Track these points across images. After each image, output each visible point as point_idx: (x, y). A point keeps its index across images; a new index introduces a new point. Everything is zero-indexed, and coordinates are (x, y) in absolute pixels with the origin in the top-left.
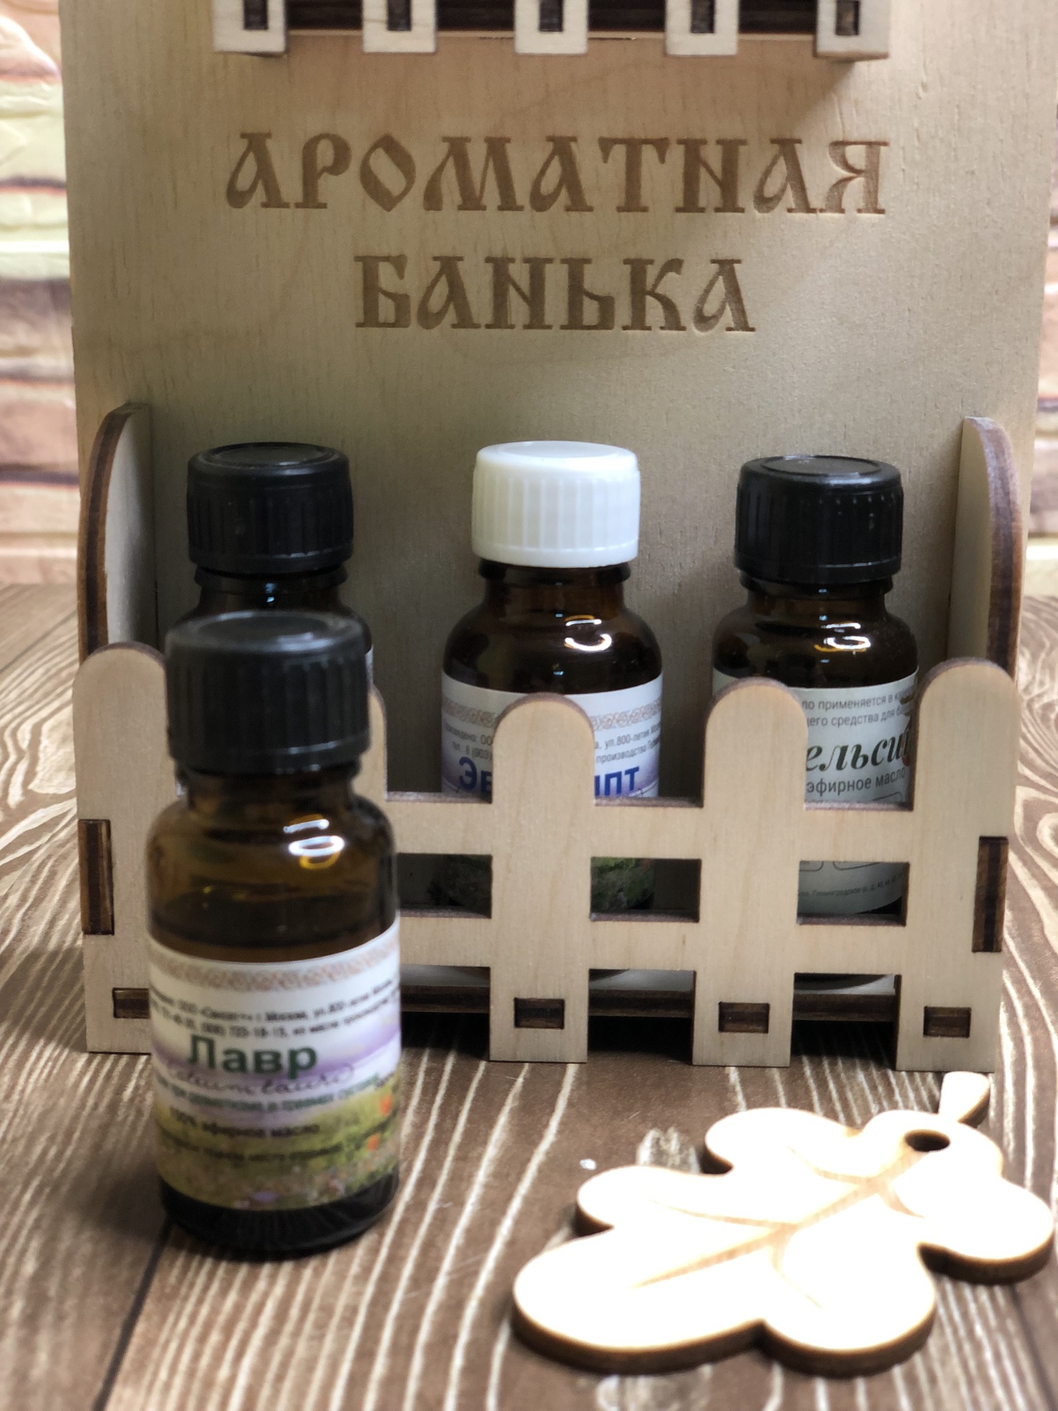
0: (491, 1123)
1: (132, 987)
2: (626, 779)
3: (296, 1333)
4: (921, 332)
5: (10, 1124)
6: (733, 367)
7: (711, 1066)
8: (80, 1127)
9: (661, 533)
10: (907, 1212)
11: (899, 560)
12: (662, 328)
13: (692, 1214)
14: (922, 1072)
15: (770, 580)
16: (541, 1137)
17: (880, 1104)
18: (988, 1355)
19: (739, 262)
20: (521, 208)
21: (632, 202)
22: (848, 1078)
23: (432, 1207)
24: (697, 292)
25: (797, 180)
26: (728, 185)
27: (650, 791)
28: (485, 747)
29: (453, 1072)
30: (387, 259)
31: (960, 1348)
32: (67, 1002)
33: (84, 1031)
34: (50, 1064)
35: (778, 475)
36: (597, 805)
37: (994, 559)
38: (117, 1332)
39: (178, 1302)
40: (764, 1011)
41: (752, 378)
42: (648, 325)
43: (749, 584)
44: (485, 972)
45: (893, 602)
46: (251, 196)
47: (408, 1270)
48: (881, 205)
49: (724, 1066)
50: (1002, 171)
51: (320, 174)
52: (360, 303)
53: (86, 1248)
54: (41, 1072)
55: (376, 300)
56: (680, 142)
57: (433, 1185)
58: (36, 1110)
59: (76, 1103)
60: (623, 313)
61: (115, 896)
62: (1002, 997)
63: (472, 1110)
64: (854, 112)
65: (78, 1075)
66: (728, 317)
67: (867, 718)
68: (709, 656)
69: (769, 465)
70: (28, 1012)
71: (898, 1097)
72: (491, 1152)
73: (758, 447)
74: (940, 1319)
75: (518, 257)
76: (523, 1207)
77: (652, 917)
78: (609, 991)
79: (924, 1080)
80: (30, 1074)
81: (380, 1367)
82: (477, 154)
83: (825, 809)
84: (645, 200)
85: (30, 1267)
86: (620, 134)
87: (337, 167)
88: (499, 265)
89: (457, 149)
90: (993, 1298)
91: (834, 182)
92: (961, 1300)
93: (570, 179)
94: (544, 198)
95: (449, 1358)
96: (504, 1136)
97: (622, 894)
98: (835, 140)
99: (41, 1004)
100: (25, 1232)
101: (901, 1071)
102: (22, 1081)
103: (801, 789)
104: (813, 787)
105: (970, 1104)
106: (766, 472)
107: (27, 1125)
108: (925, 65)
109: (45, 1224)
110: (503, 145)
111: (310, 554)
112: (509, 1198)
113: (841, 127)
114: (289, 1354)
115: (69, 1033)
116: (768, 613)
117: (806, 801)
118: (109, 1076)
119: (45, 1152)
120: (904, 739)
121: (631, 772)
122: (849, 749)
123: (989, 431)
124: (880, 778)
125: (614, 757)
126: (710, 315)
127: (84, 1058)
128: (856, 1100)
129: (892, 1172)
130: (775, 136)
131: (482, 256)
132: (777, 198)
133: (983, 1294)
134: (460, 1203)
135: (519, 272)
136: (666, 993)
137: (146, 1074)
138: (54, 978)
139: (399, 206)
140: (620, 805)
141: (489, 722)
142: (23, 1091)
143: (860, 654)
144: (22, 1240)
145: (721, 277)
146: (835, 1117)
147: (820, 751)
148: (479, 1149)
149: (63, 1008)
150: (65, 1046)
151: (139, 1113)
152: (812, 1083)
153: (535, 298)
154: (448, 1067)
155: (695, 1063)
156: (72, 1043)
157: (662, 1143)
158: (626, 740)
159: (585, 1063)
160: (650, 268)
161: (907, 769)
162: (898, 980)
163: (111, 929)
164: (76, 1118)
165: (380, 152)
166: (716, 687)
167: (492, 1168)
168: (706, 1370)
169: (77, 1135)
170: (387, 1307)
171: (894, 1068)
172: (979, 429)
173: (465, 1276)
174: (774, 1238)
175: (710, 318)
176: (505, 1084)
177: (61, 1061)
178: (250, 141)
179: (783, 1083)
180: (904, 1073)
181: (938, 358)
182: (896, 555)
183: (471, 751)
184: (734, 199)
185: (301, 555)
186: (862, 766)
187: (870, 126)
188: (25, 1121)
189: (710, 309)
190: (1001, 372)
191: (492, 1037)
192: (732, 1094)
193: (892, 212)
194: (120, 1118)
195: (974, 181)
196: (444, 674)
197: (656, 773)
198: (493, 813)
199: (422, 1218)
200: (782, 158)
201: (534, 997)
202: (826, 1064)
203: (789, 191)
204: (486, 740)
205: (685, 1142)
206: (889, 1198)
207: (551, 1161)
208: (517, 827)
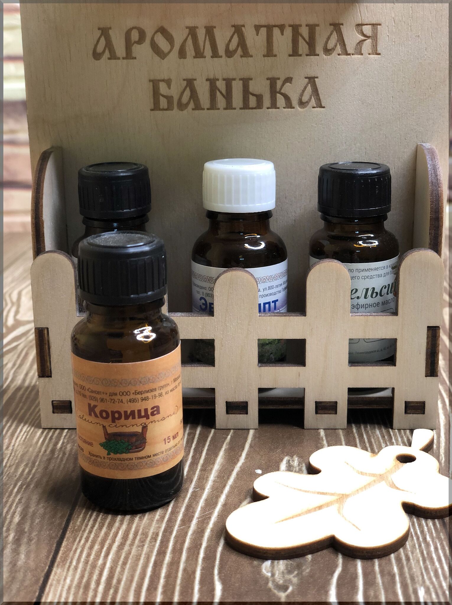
0: (216, 455)
1: (60, 400)
2: (272, 305)
3: (132, 545)
4: (398, 106)
5: (8, 460)
6: (316, 124)
7: (312, 429)
8: (39, 460)
9: (286, 198)
10: (397, 488)
11: (390, 206)
12: (284, 108)
13: (303, 491)
14: (405, 429)
15: (333, 216)
16: (238, 460)
17: (386, 443)
18: (432, 548)
19: (317, 77)
20: (221, 57)
21: (270, 53)
22: (372, 433)
23: (191, 490)
24: (299, 91)
25: (342, 41)
26: (311, 44)
27: (283, 310)
28: (210, 292)
29: (200, 434)
30: (163, 80)
31: (420, 546)
32: (33, 408)
33: (40, 421)
34: (26, 434)
35: (336, 170)
36: (260, 316)
37: (431, 205)
38: (55, 545)
39: (81, 532)
40: (335, 405)
41: (324, 129)
42: (278, 107)
43: (324, 218)
44: (213, 390)
45: (388, 225)
46: (103, 54)
47: (180, 517)
48: (379, 51)
49: (318, 429)
50: (431, 35)
51: (133, 44)
52: (152, 101)
53: (41, 511)
54: (22, 438)
55: (159, 98)
56: (290, 26)
57: (191, 481)
58: (20, 453)
59: (37, 450)
60: (267, 102)
61: (51, 360)
62: (439, 397)
63: (208, 450)
64: (366, 11)
65: (38, 438)
66: (313, 102)
67: (377, 276)
68: (307, 250)
69: (333, 166)
70: (16, 412)
71: (394, 441)
72: (217, 467)
73: (327, 159)
74: (411, 533)
75: (220, 78)
76: (230, 490)
77: (285, 365)
78: (267, 398)
79: (405, 433)
80: (17, 438)
81: (168, 558)
82: (201, 34)
83: (360, 316)
84: (275, 51)
85: (17, 519)
86: (263, 23)
87: (141, 40)
88: (212, 82)
89: (192, 31)
90: (434, 525)
91: (358, 42)
92: (420, 525)
93: (242, 43)
94: (231, 52)
95: (198, 553)
96: (222, 460)
97: (272, 355)
98: (358, 23)
99: (21, 409)
100: (15, 505)
101: (395, 429)
102: (13, 441)
103: (348, 306)
104: (354, 307)
105: (425, 442)
106: (330, 169)
107: (16, 460)
109: (23, 501)
110: (213, 30)
111: (132, 210)
112: (225, 486)
113: (360, 17)
114: (129, 553)
115: (34, 420)
116: (333, 231)
117: (351, 313)
118: (51, 438)
119: (23, 471)
120: (394, 285)
121: (275, 302)
122: (369, 290)
123: (428, 149)
124: (383, 302)
125: (267, 295)
126: (305, 101)
127: (40, 431)
128: (375, 442)
129: (391, 471)
130: (331, 23)
131: (204, 80)
132: (333, 49)
133: (430, 523)
134: (204, 489)
135: (221, 85)
136: (292, 398)
137: (67, 437)
138: (27, 398)
139: (168, 57)
140: (270, 316)
141: (212, 281)
142: (14, 445)
143: (374, 248)
144: (13, 508)
145: (309, 85)
146: (367, 450)
147: (357, 290)
148: (211, 466)
149: (31, 410)
150: (32, 426)
151: (64, 454)
152: (356, 435)
153: (228, 96)
154: (198, 432)
155: (305, 428)
156: (35, 425)
157: (291, 462)
158: (272, 288)
159: (257, 429)
160: (278, 81)
161: (395, 297)
162: (393, 389)
163: (50, 375)
164: (37, 456)
165: (159, 33)
166: (311, 264)
167: (217, 474)
168: (309, 557)
169: (37, 463)
170: (171, 533)
171: (392, 429)
172: (424, 148)
173: (205, 519)
174: (339, 500)
175: (305, 103)
176: (223, 438)
177: (30, 433)
178: (102, 31)
179: (344, 436)
180: (396, 430)
181: (405, 118)
182: (389, 204)
183: (204, 294)
184: (314, 50)
185: (128, 210)
186: (375, 297)
187: (373, 17)
188: (15, 458)
189: (305, 99)
190: (433, 123)
191: (216, 418)
192: (321, 441)
193: (384, 54)
194: (56, 456)
195: (419, 40)
196: (192, 261)
197: (286, 302)
198: (214, 320)
199: (186, 495)
200: (335, 31)
201: (234, 400)
202: (362, 427)
203: (338, 47)
204: (211, 289)
205: (301, 461)
206: (389, 483)
207: (242, 470)
208: (225, 326)
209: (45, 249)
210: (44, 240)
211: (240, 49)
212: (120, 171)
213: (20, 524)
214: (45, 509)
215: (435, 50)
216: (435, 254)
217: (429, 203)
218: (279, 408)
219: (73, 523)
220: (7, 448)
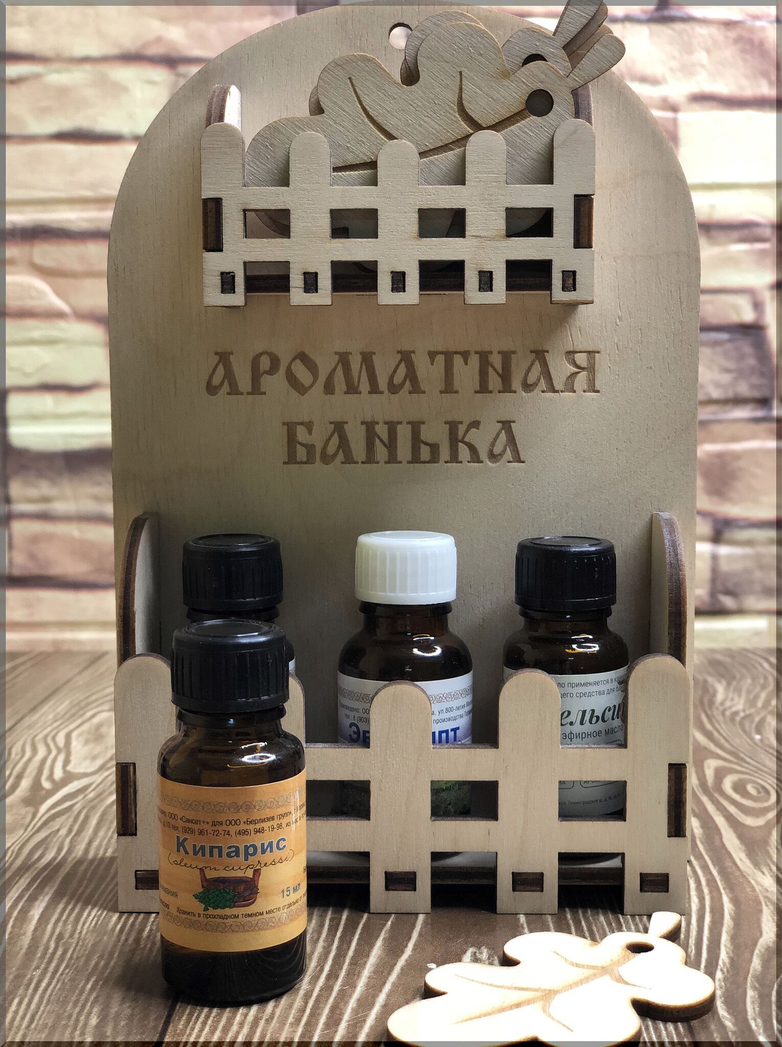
0: (371, 946)
1: (147, 869)
2: (451, 734)
4: (625, 462)
6: (513, 485)
7: (508, 914)
8: (118, 951)
9: (471, 587)
10: (626, 983)
11: (615, 597)
12: (468, 462)
13: (496, 986)
14: (640, 915)
15: (535, 610)
16: (403, 952)
17: (613, 931)
19: (514, 422)
20: (382, 393)
21: (449, 388)
22: (594, 920)
23: (337, 988)
24: (489, 440)
25: (546, 373)
26: (506, 377)
27: (467, 741)
28: (365, 715)
29: (347, 919)
30: (301, 424)
32: (103, 886)
33: (117, 902)
34: (96, 919)
35: (541, 546)
36: (433, 748)
37: (670, 594)
40: (540, 877)
41: (524, 491)
42: (460, 460)
43: (524, 614)
44: (367, 855)
45: (613, 623)
46: (221, 388)
47: (323, 1019)
48: (597, 387)
49: (517, 914)
50: (669, 367)
51: (263, 374)
52: (286, 449)
53: (128, 1011)
54: (91, 923)
55: (295, 448)
56: (476, 353)
57: (337, 977)
58: (90, 941)
59: (114, 939)
60: (445, 453)
61: (137, 811)
63: (359, 939)
64: (579, 334)
65: (115, 924)
66: (508, 455)
67: (598, 692)
68: (500, 660)
69: (534, 542)
70: (80, 892)
71: (624, 927)
72: (372, 960)
75: (381, 421)
76: (392, 988)
77: (470, 818)
80: (84, 924)
82: (356, 363)
83: (574, 748)
84: (456, 386)
85: (94, 1021)
86: (440, 349)
87: (274, 367)
88: (370, 426)
89: (344, 359)
90: (676, 1029)
91: (569, 375)
92: (656, 1029)
93: (412, 375)
94: (396, 387)
96: (380, 952)
97: (451, 804)
98: (568, 350)
99: (87, 887)
100: (89, 1004)
101: (626, 915)
102: (79, 927)
103: (558, 736)
104: (566, 736)
105: (667, 927)
106: (533, 545)
107: (85, 951)
108: (620, 305)
109: (101, 1000)
110: (371, 356)
111: (257, 599)
112: (384, 983)
113: (571, 342)
115: (106, 902)
116: (535, 631)
117: (561, 744)
118: (133, 924)
119: (97, 964)
120: (622, 707)
121: (455, 730)
122: (587, 712)
123: (666, 519)
124: (607, 731)
125: (444, 721)
126: (497, 453)
127: (117, 915)
128: (598, 931)
129: (618, 963)
130: (532, 347)
131: (359, 422)
132: (535, 385)
133: (671, 1027)
134: (355, 987)
135: (382, 431)
136: (479, 868)
137: (156, 923)
139: (309, 392)
140: (448, 748)
141: (367, 700)
142: (81, 933)
143: (592, 654)
144: (88, 1008)
145: (503, 431)
146: (585, 937)
147: (569, 713)
148: (365, 959)
149: (101, 889)
150: (105, 909)
152: (571, 922)
153: (391, 445)
154: (344, 917)
155: (498, 912)
156: (108, 908)
157: (477, 954)
158: (451, 709)
159: (430, 913)
160: (460, 426)
163: (135, 833)
164: (115, 946)
165: (298, 361)
166: (505, 675)
167: (373, 968)
171: (623, 914)
172: (660, 518)
173: (357, 1023)
174: (544, 998)
175: (497, 455)
176: (380, 925)
177: (102, 917)
178: (220, 357)
179: (554, 923)
180: (629, 916)
181: (636, 478)
182: (613, 594)
183: (356, 719)
184: (510, 385)
185: (253, 599)
186: (596, 723)
187: (589, 342)
188: (84, 948)
189: (497, 450)
190: (673, 485)
191: (371, 897)
192: (521, 929)
193: (604, 392)
194: (142, 946)
195: (652, 373)
196: (338, 672)
197: (469, 732)
198: (371, 753)
199: (330, 995)
200: (537, 361)
201: (397, 870)
202: (580, 912)
203: (542, 380)
204: (366, 711)
205: (492, 954)
206: (615, 976)
207: (409, 965)
208: (385, 763)
209: (135, 651)
210: (135, 638)
211: (408, 382)
212: (242, 545)
213: (97, 1026)
214: (133, 1009)
215: (674, 386)
216: (677, 661)
217: (667, 591)
218: (460, 883)
219: (173, 1026)
220: (71, 936)
